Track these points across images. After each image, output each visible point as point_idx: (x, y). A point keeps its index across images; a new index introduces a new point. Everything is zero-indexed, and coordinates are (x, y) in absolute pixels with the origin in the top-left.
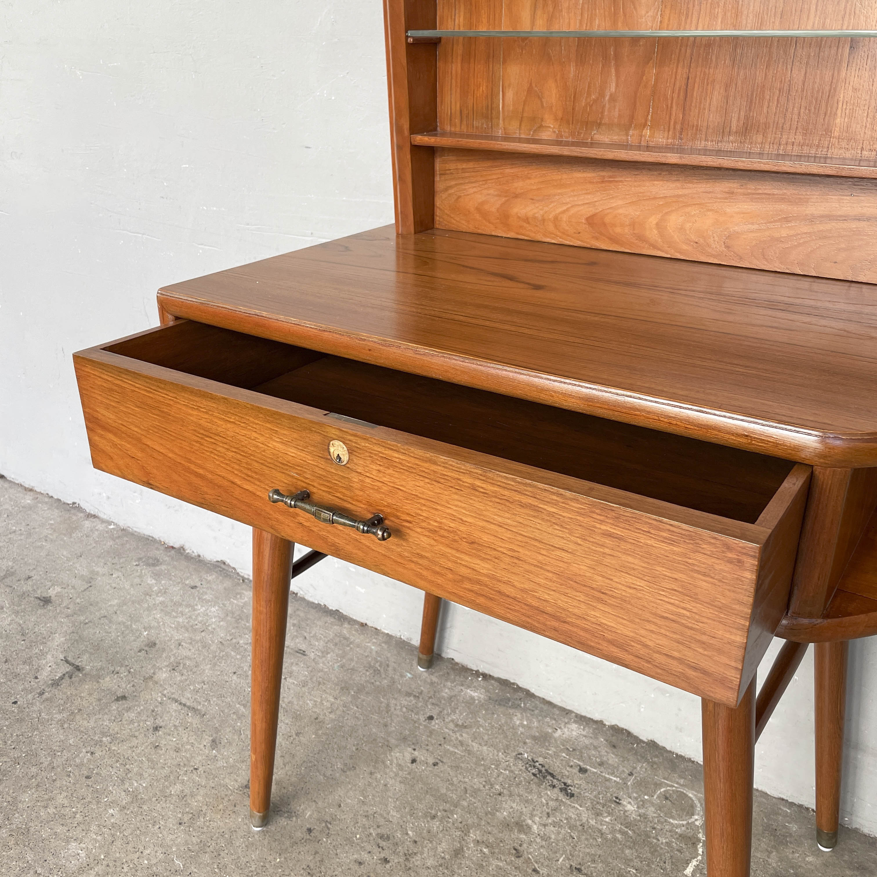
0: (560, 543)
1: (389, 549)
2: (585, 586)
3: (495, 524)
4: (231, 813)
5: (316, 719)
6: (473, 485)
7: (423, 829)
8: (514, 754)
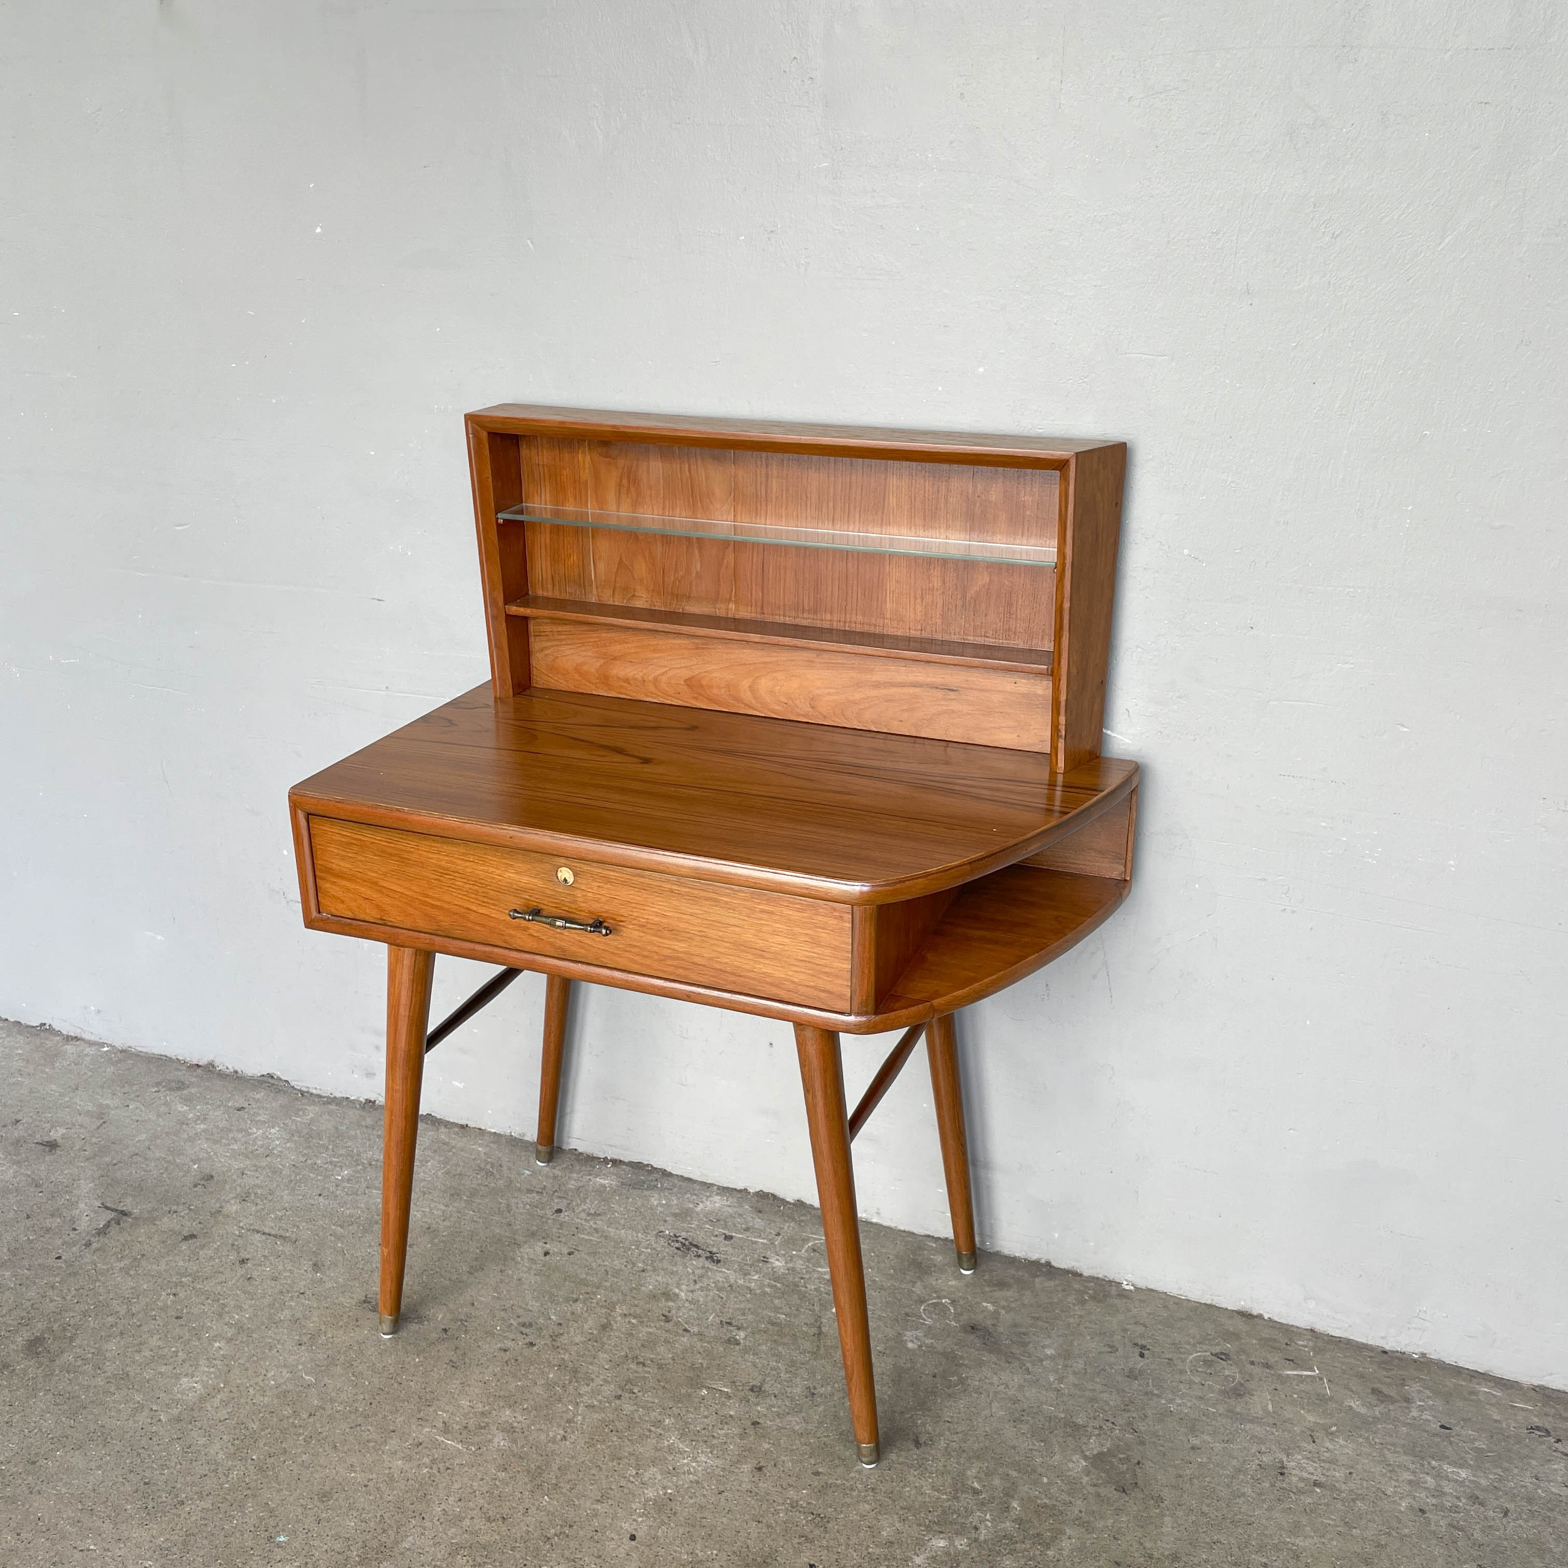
1: (607, 944)
4: (354, 1327)
5: (429, 1228)
6: (671, 889)
7: (567, 1313)
8: (655, 1233)
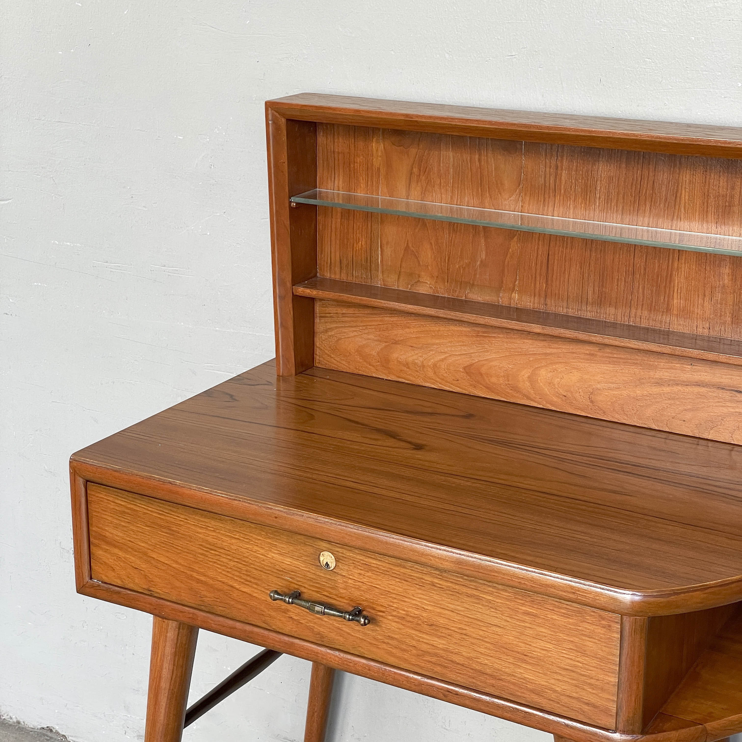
0: (496, 621)
1: (365, 634)
2: (513, 651)
3: (449, 610)
6: (432, 582)
